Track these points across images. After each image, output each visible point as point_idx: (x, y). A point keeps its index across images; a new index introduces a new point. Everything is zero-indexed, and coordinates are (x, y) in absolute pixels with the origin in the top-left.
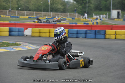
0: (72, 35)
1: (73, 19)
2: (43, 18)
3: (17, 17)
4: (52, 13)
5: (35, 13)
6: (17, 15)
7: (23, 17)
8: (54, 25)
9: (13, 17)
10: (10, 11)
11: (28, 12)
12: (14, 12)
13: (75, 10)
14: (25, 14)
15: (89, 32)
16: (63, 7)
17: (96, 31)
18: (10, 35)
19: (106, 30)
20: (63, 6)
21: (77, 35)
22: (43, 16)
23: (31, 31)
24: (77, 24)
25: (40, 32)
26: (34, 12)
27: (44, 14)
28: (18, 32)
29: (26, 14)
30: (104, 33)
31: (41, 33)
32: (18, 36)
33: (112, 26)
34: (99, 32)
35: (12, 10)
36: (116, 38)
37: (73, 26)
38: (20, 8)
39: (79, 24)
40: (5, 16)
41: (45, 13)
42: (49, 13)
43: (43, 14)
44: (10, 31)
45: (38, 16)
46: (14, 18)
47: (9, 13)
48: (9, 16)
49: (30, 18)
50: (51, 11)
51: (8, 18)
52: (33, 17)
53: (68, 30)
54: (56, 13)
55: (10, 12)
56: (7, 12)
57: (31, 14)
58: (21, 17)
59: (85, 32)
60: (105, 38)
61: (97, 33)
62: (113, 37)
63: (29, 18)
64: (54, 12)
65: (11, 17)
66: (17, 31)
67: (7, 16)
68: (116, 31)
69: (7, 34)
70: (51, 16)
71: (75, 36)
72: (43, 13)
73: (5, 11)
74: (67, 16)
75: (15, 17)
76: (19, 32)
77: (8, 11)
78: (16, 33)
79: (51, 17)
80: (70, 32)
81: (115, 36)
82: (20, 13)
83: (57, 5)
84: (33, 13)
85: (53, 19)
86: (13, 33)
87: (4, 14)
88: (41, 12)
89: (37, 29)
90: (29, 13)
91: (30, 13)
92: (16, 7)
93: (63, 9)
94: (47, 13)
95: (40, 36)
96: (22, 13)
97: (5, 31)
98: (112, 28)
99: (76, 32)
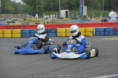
0: (25, 35)
1: (24, 19)
4: (3, 14)
8: (7, 26)
13: (26, 11)
16: (14, 9)
17: (47, 30)
19: (57, 29)
20: (14, 7)
21: (30, 35)
24: (29, 24)
30: (55, 32)
33: (62, 24)
34: (50, 30)
36: (67, 36)
37: (25, 26)
39: (31, 24)
42: (1, 15)
50: (3, 13)
54: (8, 15)
60: (56, 36)
61: (48, 32)
62: (64, 35)
64: (6, 14)
68: (66, 29)
70: (3, 17)
71: (28, 36)
74: (19, 17)
79: (3, 19)
80: (23, 32)
81: (66, 34)
83: (8, 7)
85: (5, 20)
93: (14, 11)
98: (62, 26)
99: (29, 32)
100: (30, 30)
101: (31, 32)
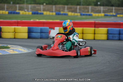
3: (90, 15)
5: (115, 9)
7: (97, 15)
9: (84, 15)
11: (105, 7)
12: (86, 8)
14: (101, 10)
18: (29, 37)
26: (114, 8)
28: (40, 33)
29: (103, 11)
32: (41, 38)
38: (99, 3)
40: (73, 14)
46: (84, 17)
48: (79, 14)
49: (107, 15)
51: (77, 16)
52: (111, 14)
53: (108, 30)
56: (77, 8)
58: (94, 15)
63: (105, 15)
65: (81, 15)
67: (76, 14)
73: (75, 7)
75: (87, 15)
76: (42, 33)
78: (38, 35)
82: (95, 9)
84: (113, 9)
86: (34, 34)
87: (72, 12)
90: (107, 9)
91: (109, 9)
92: (94, 2)
96: (97, 9)
97: (23, 31)
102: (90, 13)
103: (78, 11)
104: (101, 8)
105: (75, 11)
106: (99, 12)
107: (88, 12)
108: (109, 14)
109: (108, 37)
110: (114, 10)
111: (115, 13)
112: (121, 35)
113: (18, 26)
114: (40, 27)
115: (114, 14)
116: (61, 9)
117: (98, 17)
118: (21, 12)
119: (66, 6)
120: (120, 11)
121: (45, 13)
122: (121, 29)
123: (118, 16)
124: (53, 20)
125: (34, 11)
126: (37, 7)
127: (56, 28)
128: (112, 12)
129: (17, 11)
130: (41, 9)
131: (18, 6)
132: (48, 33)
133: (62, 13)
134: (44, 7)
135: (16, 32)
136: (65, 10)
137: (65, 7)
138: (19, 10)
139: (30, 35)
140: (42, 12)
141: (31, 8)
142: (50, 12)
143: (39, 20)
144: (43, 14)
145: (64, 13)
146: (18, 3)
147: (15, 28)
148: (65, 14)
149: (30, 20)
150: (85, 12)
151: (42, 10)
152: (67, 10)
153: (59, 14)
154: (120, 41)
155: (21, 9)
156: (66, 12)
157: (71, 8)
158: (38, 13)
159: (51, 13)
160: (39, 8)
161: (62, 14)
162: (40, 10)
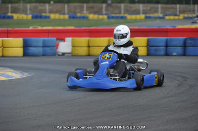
0: (156, 50)
2: (176, 18)
3: (122, 18)
5: (161, 8)
6: (124, 13)
7: (134, 17)
9: (113, 17)
10: (109, 5)
11: (146, 5)
12: (117, 7)
14: (139, 10)
15: (190, 42)
18: (25, 54)
21: (167, 50)
22: (178, 13)
23: (70, 43)
25: (89, 47)
26: (160, 6)
27: (180, 8)
28: (43, 47)
29: (143, 11)
31: (91, 48)
32: (43, 55)
35: (112, 3)
40: (96, 16)
41: (184, 6)
42: (192, 6)
43: (178, 10)
44: (26, 46)
45: (168, 12)
46: (113, 20)
47: (106, 10)
48: (105, 17)
49: (150, 18)
51: (103, 19)
52: (156, 15)
53: (148, 40)
55: (109, 7)
56: (102, 8)
57: (153, 10)
58: (129, 17)
59: (181, 43)
63: (146, 17)
65: (109, 18)
66: (41, 45)
67: (101, 17)
69: (19, 51)
70: (196, 12)
71: (162, 52)
72: (178, 6)
73: (99, 5)
75: (117, 17)
76: (45, 47)
77: (104, 5)
78: (40, 50)
79: (194, 15)
80: (151, 44)
82: (131, 7)
84: (158, 8)
86: (32, 50)
87: (95, 13)
88: (174, 6)
89: (83, 41)
90: (149, 8)
91: (151, 8)
94: (187, 6)
95: (89, 55)
96: (134, 8)
99: (164, 44)
100: (167, 40)
101: (169, 45)
102: (122, 15)
103: (104, 11)
104: (139, 7)
105: (99, 12)
106: (137, 12)
107: (120, 13)
108: (152, 15)
109: (148, 50)
110: (160, 10)
111: (161, 13)
112: (168, 48)
113: (8, 37)
114: (42, 38)
115: (161, 15)
116: (78, 10)
117: (135, 21)
118: (15, 16)
119: (85, 5)
120: (170, 10)
121: (52, 16)
122: (168, 38)
123: (167, 18)
124: (64, 26)
125: (36, 14)
126: (40, 8)
127: (67, 39)
128: (156, 11)
129: (10, 14)
130: (45, 10)
131: (10, 6)
132: (54, 47)
133: (79, 15)
134: (51, 7)
135: (4, 46)
136: (83, 10)
137: (83, 6)
138: (12, 12)
139: (27, 51)
140: (48, 14)
141: (30, 9)
142: (60, 14)
143: (42, 27)
144: (49, 17)
145: (83, 15)
146: (10, 2)
147: (2, 40)
148: (83, 17)
149: (29, 27)
150: (116, 13)
151: (47, 11)
152: (87, 10)
153: (74, 17)
154: (167, 57)
155: (15, 11)
156: (85, 13)
157: (93, 8)
158: (41, 17)
159: (62, 17)
160: (43, 8)
161: (80, 17)
162: (46, 13)
